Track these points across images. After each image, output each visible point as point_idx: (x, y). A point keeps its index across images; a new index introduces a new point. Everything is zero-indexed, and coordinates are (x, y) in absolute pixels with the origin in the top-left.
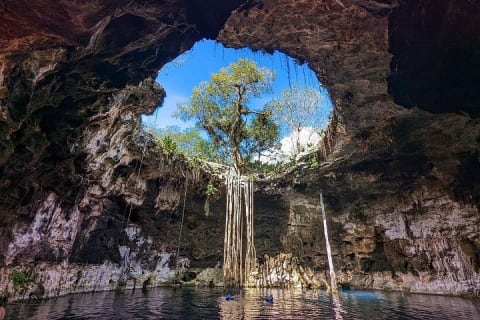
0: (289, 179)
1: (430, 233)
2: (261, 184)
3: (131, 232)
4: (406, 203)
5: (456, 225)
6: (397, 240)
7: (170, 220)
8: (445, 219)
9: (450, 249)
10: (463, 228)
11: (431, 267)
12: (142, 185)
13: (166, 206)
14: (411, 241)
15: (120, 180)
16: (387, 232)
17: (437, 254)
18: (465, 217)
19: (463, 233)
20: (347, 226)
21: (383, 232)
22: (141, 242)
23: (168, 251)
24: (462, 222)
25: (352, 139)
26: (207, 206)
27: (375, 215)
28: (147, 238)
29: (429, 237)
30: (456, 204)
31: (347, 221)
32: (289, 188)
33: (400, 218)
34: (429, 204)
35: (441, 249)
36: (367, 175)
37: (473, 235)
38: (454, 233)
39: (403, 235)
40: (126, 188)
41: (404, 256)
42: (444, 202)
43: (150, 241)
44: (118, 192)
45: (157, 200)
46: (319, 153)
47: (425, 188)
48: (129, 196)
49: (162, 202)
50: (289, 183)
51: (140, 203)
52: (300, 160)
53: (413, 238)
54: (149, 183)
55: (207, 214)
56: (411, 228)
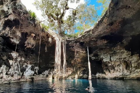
0: (79, 40)
1: (116, 60)
2: (68, 41)
3: (14, 54)
4: (112, 51)
5: (124, 57)
6: (106, 62)
7: (31, 52)
8: (121, 56)
9: (120, 64)
10: (125, 58)
11: (114, 69)
12: (19, 34)
13: (30, 46)
14: (110, 62)
15: (8, 29)
16: (104, 60)
17: (116, 65)
18: (127, 55)
19: (125, 59)
20: (92, 58)
21: (103, 59)
22: (19, 59)
23: (31, 64)
24: (126, 56)
25: (107, 25)
26: (46, 48)
27: (101, 55)
28: (22, 58)
29: (115, 61)
30: (126, 51)
31: (92, 56)
32: (78, 43)
33: (109, 55)
34: (118, 51)
35: (118, 64)
36: (104, 41)
37: (127, 60)
38: (122, 59)
39: (108, 60)
40: (11, 34)
41: (107, 66)
42: (123, 51)
43: (23, 59)
44: (7, 35)
45: (26, 42)
46: (93, 30)
47: (119, 46)
48: (12, 38)
49: (28, 44)
50: (78, 42)
51: (18, 42)
52: (85, 33)
53: (111, 61)
54: (22, 34)
55: (46, 51)
56: (111, 58)
